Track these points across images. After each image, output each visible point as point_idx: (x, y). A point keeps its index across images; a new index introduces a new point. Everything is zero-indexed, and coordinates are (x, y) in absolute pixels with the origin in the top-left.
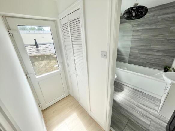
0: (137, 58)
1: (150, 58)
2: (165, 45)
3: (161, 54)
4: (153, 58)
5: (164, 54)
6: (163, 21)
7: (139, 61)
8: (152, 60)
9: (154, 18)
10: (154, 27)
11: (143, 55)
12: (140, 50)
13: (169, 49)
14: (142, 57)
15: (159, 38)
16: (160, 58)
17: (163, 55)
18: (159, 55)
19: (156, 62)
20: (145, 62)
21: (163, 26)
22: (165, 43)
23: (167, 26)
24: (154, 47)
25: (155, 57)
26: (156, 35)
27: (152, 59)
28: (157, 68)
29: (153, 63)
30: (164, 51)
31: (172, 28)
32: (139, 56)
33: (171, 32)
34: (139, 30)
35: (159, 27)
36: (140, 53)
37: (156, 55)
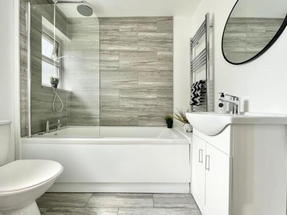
0: (118, 110)
1: (142, 106)
2: (157, 80)
3: (155, 96)
4: (146, 105)
5: (159, 96)
6: (145, 41)
7: (123, 116)
8: (145, 109)
9: (133, 34)
10: (136, 49)
11: (129, 101)
12: (122, 91)
13: (163, 87)
14: (128, 106)
15: (146, 68)
16: (155, 104)
17: (158, 98)
18: (153, 99)
19: (151, 111)
20: (135, 114)
21: (147, 49)
22: (157, 77)
23: (152, 49)
24: (142, 83)
26: (143, 63)
27: (145, 107)
28: (156, 125)
29: (148, 116)
30: (158, 90)
31: (159, 53)
32: (122, 104)
33: (159, 59)
34: (114, 51)
35: (142, 49)
36: (122, 98)
37: (149, 99)
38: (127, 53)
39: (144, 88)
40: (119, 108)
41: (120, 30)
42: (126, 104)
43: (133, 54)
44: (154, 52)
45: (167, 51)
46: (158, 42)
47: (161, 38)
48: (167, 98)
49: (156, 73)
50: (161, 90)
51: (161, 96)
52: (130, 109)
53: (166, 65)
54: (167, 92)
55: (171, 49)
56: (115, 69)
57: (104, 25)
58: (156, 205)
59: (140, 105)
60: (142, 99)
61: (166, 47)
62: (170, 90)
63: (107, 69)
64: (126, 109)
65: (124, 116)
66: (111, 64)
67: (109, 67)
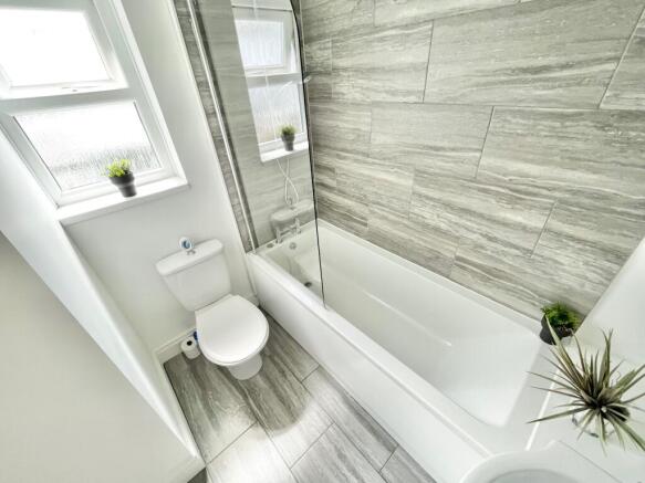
0: (406, 222)
1: (473, 236)
3: (535, 220)
4: (491, 239)
5: (556, 225)
7: (416, 240)
8: (482, 247)
11: (438, 211)
14: (432, 223)
15: (540, 100)
16: (529, 246)
17: (546, 230)
18: (524, 228)
20: (449, 250)
22: (580, 145)
24: (499, 162)
25: (499, 233)
26: (525, 71)
27: (484, 241)
28: (506, 301)
29: (488, 271)
30: (562, 201)
32: (416, 211)
36: (420, 195)
37: (505, 224)
39: (498, 183)
40: (409, 219)
42: (428, 215)
48: (594, 244)
51: (567, 229)
52: (437, 230)
56: (412, 99)
59: (473, 231)
60: (481, 216)
63: (390, 99)
64: (426, 226)
66: (400, 83)
67: (393, 93)
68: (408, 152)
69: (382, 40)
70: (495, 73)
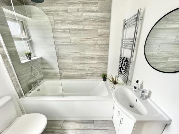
0: (73, 70)
2: (97, 51)
3: (96, 62)
4: (91, 67)
5: (99, 61)
6: (89, 20)
8: (90, 70)
9: (79, 14)
10: (82, 27)
11: (80, 65)
12: (74, 59)
13: (102, 56)
16: (96, 66)
17: (98, 63)
18: (95, 64)
19: (94, 71)
20: (83, 73)
21: (91, 28)
22: (97, 49)
23: (94, 27)
24: (88, 53)
26: (87, 38)
27: (90, 68)
28: (96, 78)
29: (91, 74)
30: (98, 57)
31: (99, 31)
32: (75, 67)
33: (99, 36)
34: (66, 29)
35: (87, 28)
36: (75, 63)
37: (92, 64)
38: (76, 31)
39: (89, 57)
40: (73, 69)
41: (69, 11)
42: (77, 67)
43: (80, 31)
44: (96, 30)
45: (105, 29)
46: (98, 21)
47: (101, 17)
48: (104, 63)
49: (97, 46)
50: (100, 58)
51: (100, 62)
52: (80, 69)
53: (104, 40)
54: (104, 59)
55: (108, 27)
56: (68, 43)
57: (55, 6)
58: (95, 128)
59: (87, 67)
60: (88, 64)
61: (105, 26)
62: (106, 57)
63: (63, 44)
64: (78, 69)
65: (77, 74)
66: (64, 40)
67: (63, 42)
68: (70, 54)
69: (58, 32)
70: (83, 39)
